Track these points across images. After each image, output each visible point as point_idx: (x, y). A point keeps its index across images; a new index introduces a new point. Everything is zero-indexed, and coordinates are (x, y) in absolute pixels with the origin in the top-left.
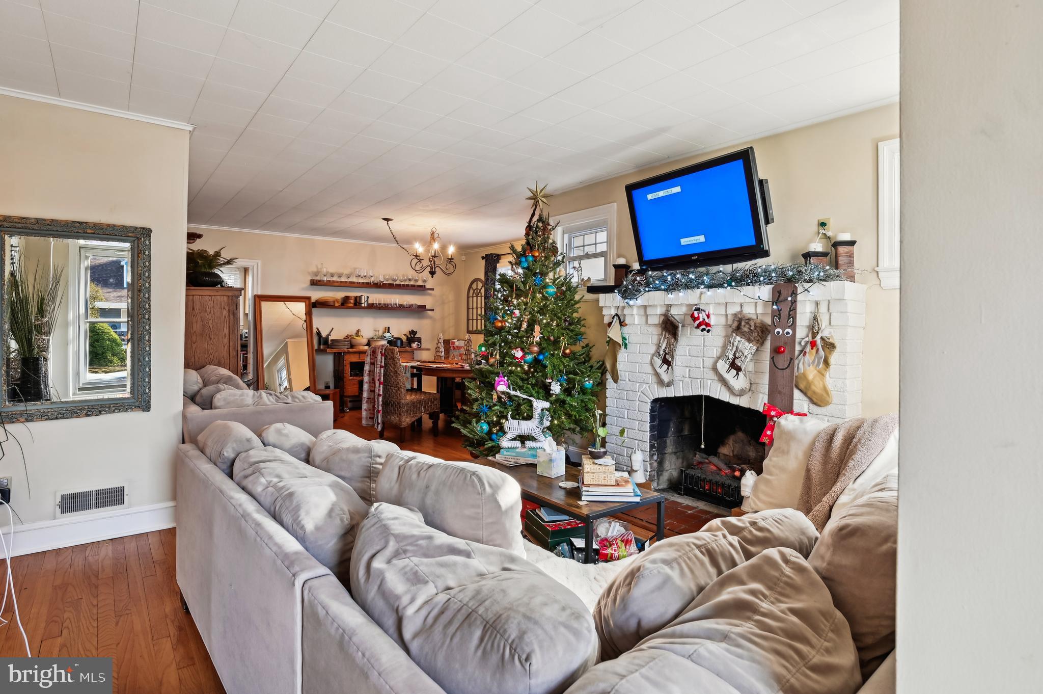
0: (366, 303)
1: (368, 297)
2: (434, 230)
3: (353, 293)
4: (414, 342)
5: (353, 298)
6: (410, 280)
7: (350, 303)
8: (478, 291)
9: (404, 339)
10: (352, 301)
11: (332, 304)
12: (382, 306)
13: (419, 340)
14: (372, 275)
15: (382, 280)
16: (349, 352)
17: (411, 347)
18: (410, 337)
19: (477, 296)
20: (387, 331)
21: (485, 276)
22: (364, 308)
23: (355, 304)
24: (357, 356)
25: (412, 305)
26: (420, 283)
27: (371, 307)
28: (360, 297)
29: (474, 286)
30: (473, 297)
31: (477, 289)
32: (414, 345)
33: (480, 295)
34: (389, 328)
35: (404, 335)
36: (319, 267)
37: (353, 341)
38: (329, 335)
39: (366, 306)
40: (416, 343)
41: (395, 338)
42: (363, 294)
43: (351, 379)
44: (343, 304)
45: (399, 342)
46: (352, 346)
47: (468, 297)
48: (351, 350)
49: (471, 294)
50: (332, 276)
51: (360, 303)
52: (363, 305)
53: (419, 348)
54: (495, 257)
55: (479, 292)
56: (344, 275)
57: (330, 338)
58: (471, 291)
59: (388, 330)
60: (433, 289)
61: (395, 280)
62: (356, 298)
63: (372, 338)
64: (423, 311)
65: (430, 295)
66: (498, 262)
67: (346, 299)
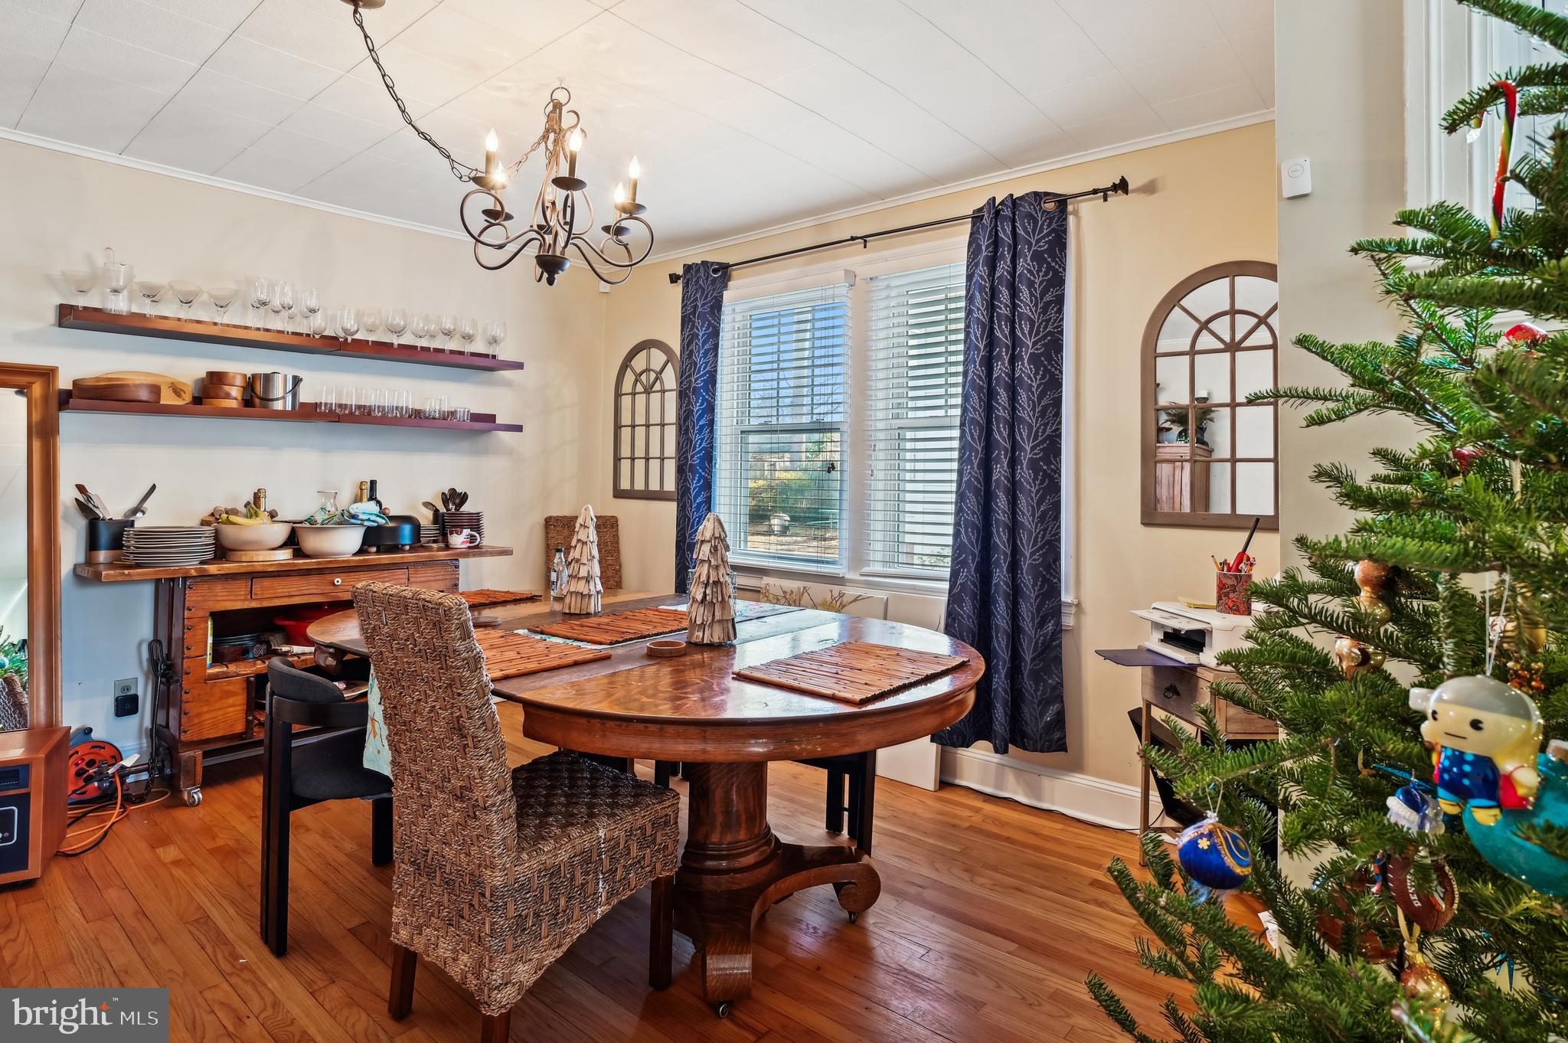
0: (289, 398)
1: (297, 381)
2: (561, 96)
3: (240, 365)
4: (458, 528)
5: (239, 381)
6: (448, 334)
7: (228, 396)
8: (653, 376)
9: (425, 517)
10: (235, 392)
11: (144, 395)
12: (351, 413)
13: (475, 523)
14: (313, 303)
15: (351, 325)
16: (204, 577)
17: (448, 547)
18: (442, 510)
19: (648, 391)
20: (366, 494)
21: (682, 330)
22: (282, 416)
23: (248, 403)
24: (241, 588)
25: (453, 413)
26: (479, 347)
27: (308, 413)
28: (268, 378)
29: (639, 362)
30: (634, 394)
31: (648, 370)
32: (459, 540)
33: (657, 387)
34: (373, 483)
35: (427, 505)
36: (100, 261)
37: (228, 531)
38: (138, 509)
39: (289, 408)
40: (466, 532)
41: (392, 518)
42: (281, 368)
43: (216, 677)
44: (197, 400)
45: (407, 529)
46: (222, 551)
47: (618, 395)
48: (213, 569)
49: (627, 387)
50: (152, 295)
51: (267, 400)
52: (278, 406)
53: (475, 549)
54: (715, 271)
55: (657, 379)
56: (205, 297)
57: (141, 522)
58: (629, 377)
59: (371, 490)
60: (519, 366)
61: (399, 332)
62: (250, 384)
63: (311, 520)
64: (489, 431)
65: (509, 384)
66: (725, 287)
67: (213, 384)
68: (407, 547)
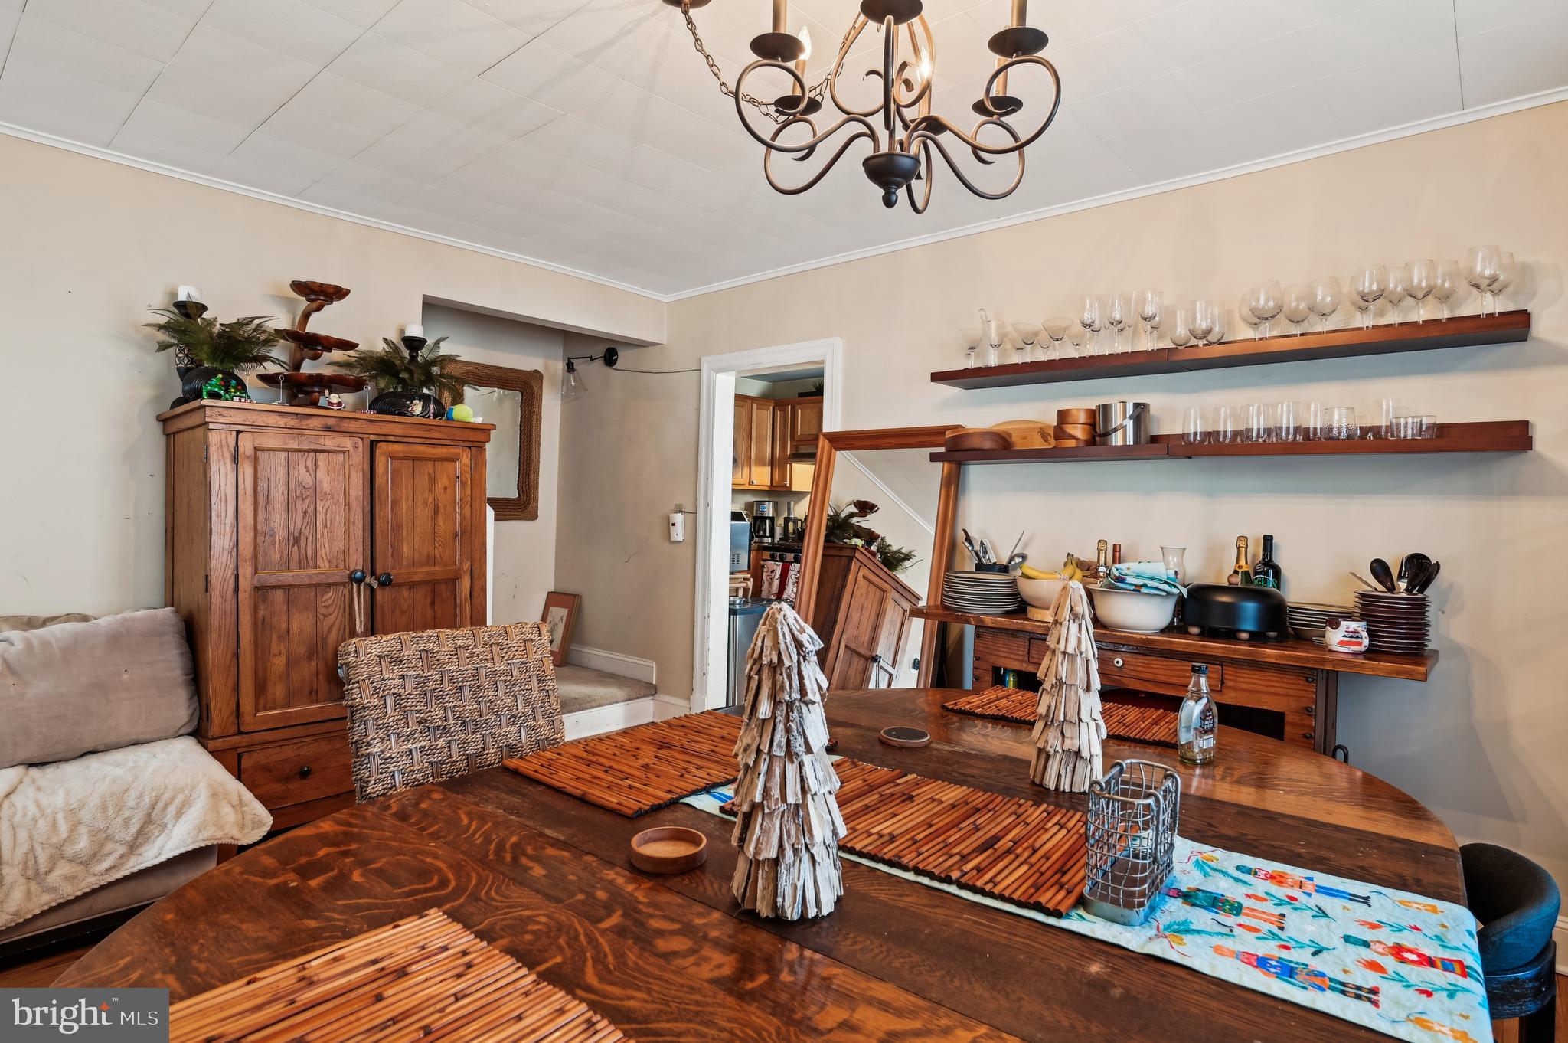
0: (1131, 429)
22: (1115, 453)
23: (1092, 441)
24: (1020, 647)
28: (1106, 409)
51: (1106, 434)
52: (1118, 440)
62: (1092, 419)
68: (1244, 636)
